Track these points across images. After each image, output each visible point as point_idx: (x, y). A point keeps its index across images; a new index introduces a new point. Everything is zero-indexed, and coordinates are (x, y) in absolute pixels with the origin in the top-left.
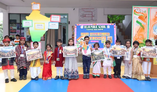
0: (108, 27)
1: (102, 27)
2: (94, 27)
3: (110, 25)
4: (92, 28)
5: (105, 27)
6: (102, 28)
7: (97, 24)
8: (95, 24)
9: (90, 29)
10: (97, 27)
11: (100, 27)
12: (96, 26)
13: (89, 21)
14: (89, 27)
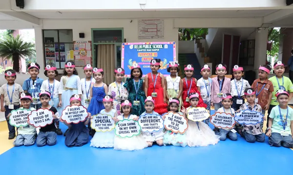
0: (166, 47)
1: (157, 46)
2: (147, 47)
3: (168, 45)
4: (144, 48)
5: (161, 47)
6: (157, 49)
7: (151, 43)
8: (148, 43)
9: (142, 50)
10: (152, 46)
11: (154, 47)
12: (150, 46)
13: (152, 37)
14: (141, 47)
